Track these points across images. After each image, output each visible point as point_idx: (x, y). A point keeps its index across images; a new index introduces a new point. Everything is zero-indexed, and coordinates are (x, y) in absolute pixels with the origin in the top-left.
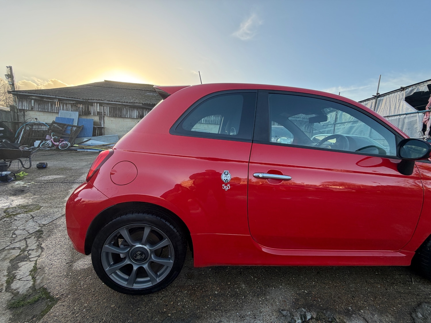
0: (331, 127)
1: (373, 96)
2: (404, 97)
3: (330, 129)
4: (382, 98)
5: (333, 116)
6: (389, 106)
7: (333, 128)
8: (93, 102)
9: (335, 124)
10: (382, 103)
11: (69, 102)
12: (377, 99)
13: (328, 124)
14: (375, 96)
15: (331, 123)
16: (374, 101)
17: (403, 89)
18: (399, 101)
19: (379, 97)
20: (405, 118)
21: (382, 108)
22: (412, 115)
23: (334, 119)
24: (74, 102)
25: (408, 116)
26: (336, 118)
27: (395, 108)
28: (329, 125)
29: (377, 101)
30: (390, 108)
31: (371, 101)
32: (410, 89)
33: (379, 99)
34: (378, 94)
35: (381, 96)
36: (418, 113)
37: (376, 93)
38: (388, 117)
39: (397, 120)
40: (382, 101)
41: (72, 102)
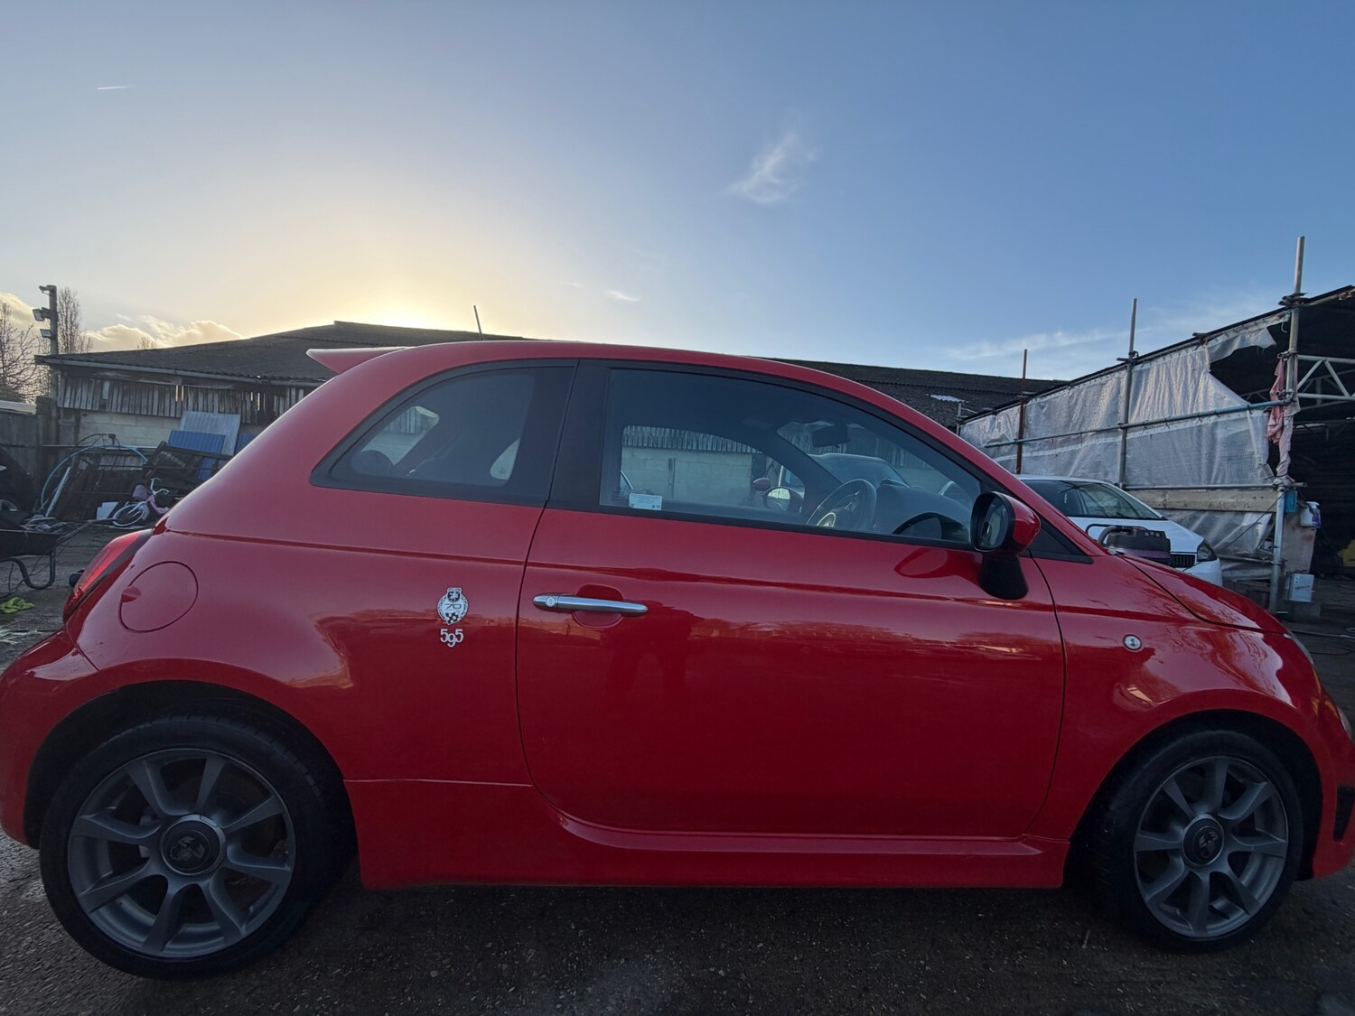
0: (1010, 453)
1: (1119, 359)
2: (1207, 363)
3: (1007, 457)
4: (1146, 366)
5: (1014, 421)
6: (1167, 389)
7: (1014, 457)
8: (284, 387)
9: (1020, 444)
10: (1147, 380)
11: (215, 387)
12: (1131, 370)
13: (999, 443)
14: (1126, 361)
15: (1007, 439)
16: (1124, 374)
17: (1200, 339)
18: (1193, 376)
19: (1137, 364)
20: (1215, 424)
21: (1147, 395)
22: (1234, 416)
23: (1017, 429)
24: (230, 387)
25: (1224, 418)
26: (1022, 426)
27: (1185, 395)
28: (1004, 447)
29: (1133, 376)
30: (1171, 395)
31: (1117, 374)
32: (1221, 339)
33: (1138, 368)
34: (1132, 353)
35: (1143, 359)
36: (1250, 409)
37: (1128, 351)
38: (1166, 421)
39: (1195, 431)
40: (1147, 375)
41: (222, 387)
